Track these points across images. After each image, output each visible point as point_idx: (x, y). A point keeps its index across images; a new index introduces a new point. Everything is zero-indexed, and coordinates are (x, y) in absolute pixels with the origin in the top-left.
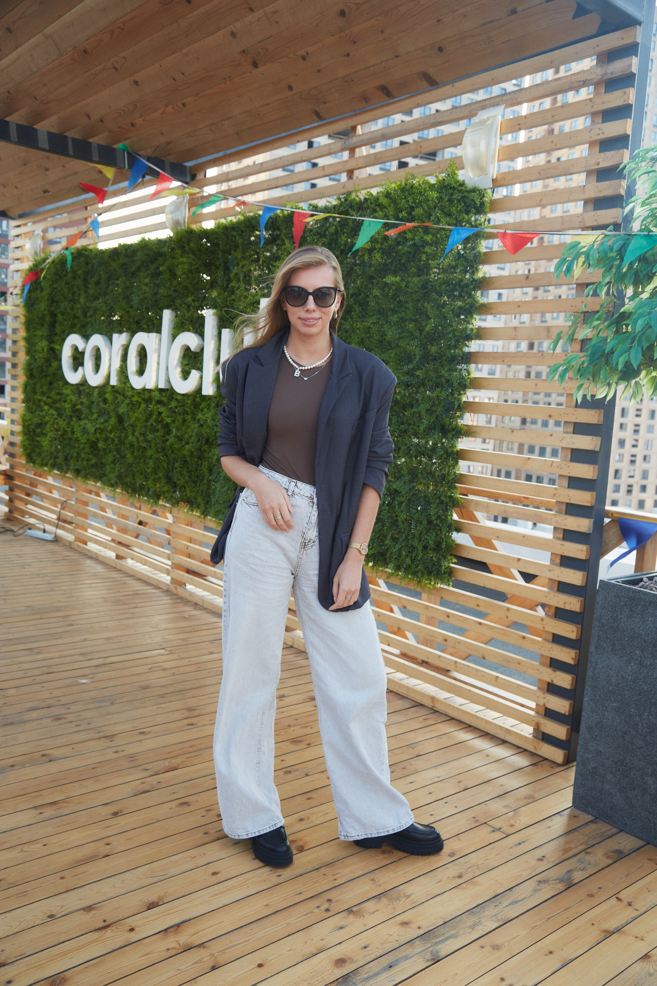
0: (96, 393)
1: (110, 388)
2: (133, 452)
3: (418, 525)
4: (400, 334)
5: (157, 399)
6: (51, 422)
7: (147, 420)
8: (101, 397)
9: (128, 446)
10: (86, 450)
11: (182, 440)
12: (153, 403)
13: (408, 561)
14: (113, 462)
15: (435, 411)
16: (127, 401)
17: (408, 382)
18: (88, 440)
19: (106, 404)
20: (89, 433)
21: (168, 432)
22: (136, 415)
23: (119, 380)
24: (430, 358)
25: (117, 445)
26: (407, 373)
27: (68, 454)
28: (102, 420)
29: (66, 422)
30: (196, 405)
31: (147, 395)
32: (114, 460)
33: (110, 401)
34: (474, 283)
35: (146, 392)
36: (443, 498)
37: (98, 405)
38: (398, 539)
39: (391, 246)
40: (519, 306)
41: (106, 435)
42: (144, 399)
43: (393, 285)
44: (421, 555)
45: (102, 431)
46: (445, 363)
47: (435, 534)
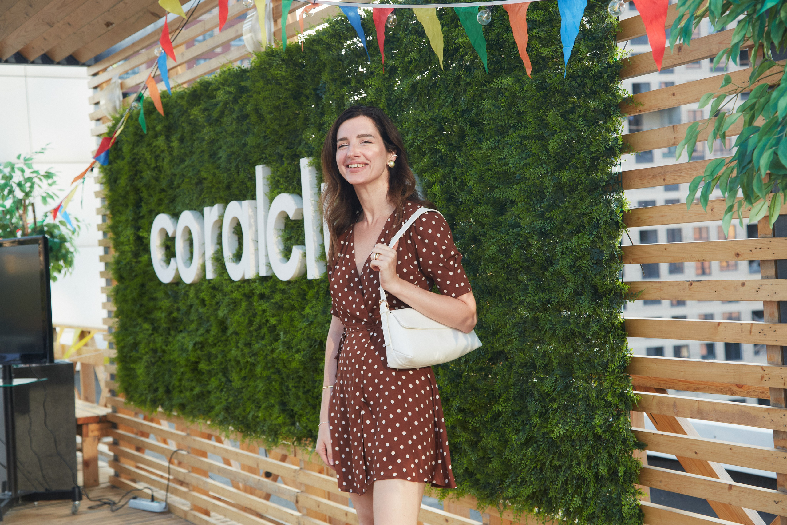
0: (191, 294)
1: (205, 284)
2: (241, 369)
3: (583, 443)
4: (525, 158)
5: (258, 292)
6: (145, 341)
7: (251, 322)
8: (198, 298)
9: (233, 363)
10: (188, 375)
11: (292, 348)
12: (256, 298)
13: (577, 501)
14: (219, 389)
15: (580, 268)
16: (226, 300)
17: (541, 228)
18: (188, 360)
19: (205, 305)
20: (188, 351)
21: (277, 339)
22: (237, 317)
23: (215, 271)
24: (566, 189)
25: (221, 363)
26: (542, 216)
27: (170, 383)
28: (202, 331)
29: (164, 337)
30: (303, 295)
31: (247, 289)
32: (221, 385)
33: (207, 303)
34: (609, 69)
35: (245, 284)
36: (609, 398)
37: (197, 310)
38: (560, 467)
39: (499, 34)
40: (674, 94)
41: (208, 351)
42: (244, 295)
43: (506, 90)
44: (592, 489)
45: (202, 345)
46: (584, 194)
47: (607, 455)
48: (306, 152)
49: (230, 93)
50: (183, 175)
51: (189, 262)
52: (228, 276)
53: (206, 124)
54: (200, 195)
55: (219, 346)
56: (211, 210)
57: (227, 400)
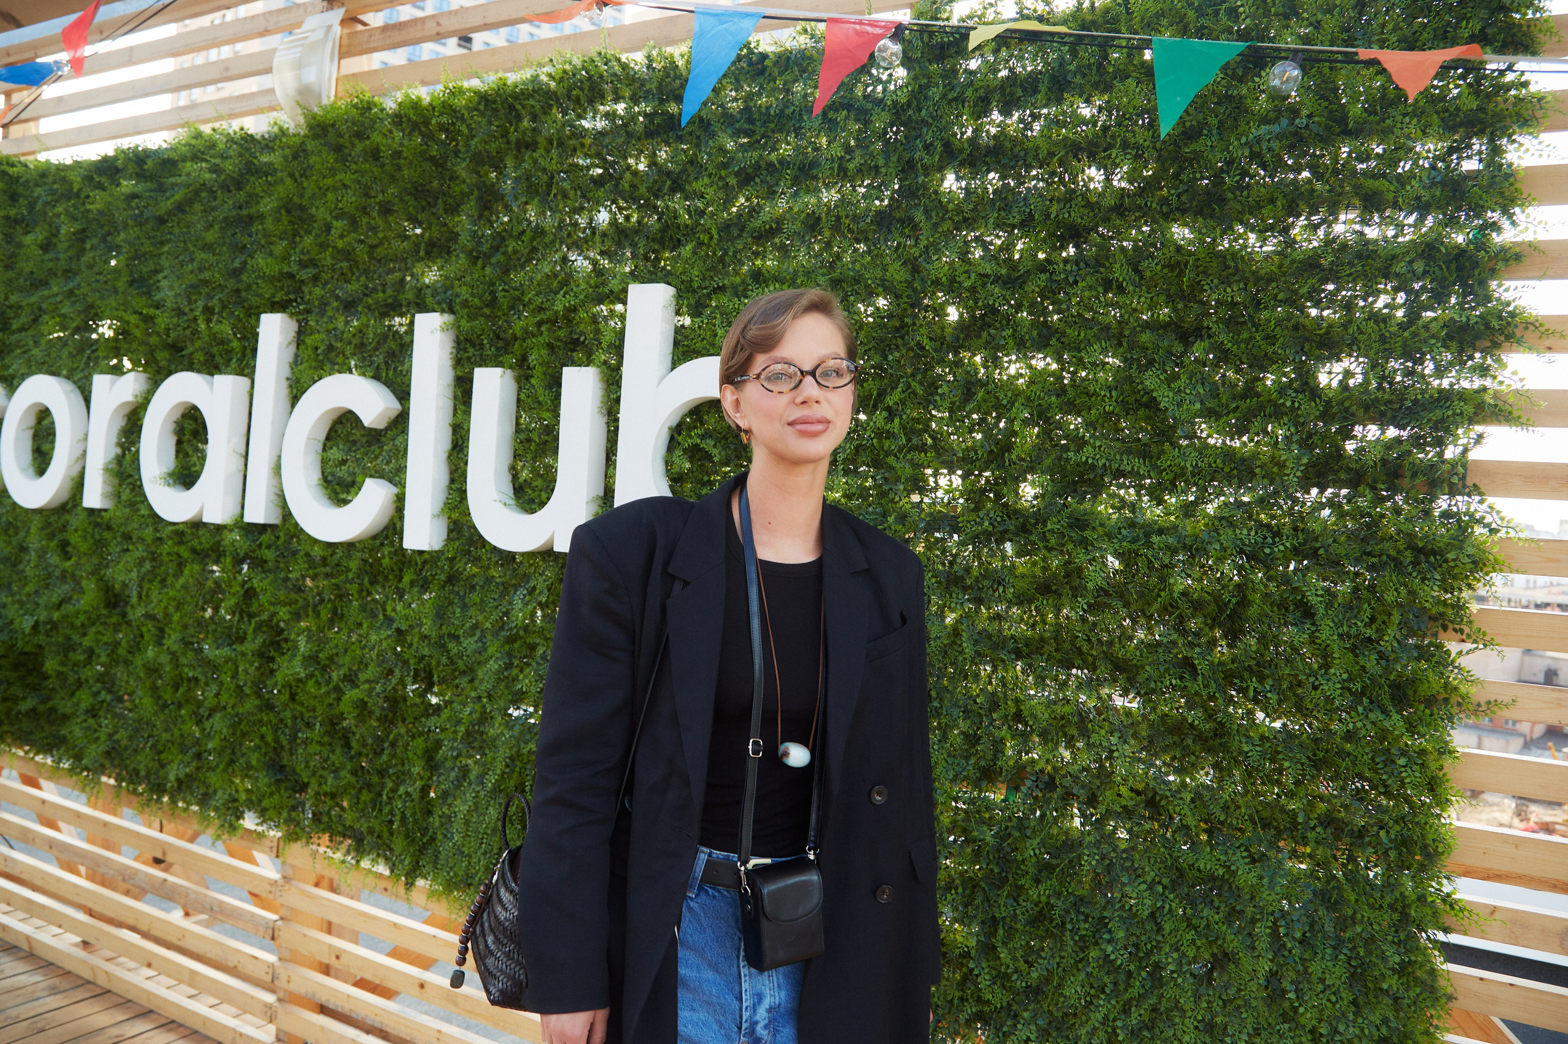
0: (34, 526)
1: (83, 516)
8: (50, 536)
10: (5, 673)
14: (92, 713)
16: (139, 552)
18: (11, 647)
19: (67, 557)
20: (13, 631)
23: (114, 496)
28: (55, 599)
31: (205, 540)
33: (80, 550)
35: (201, 531)
37: (42, 558)
41: (68, 638)
42: (194, 551)
45: (54, 626)
48: (439, 303)
49: (215, 170)
50: (40, 309)
51: (31, 471)
52: (151, 509)
53: (131, 223)
54: (81, 351)
55: (99, 632)
56: (113, 384)
57: (110, 736)
